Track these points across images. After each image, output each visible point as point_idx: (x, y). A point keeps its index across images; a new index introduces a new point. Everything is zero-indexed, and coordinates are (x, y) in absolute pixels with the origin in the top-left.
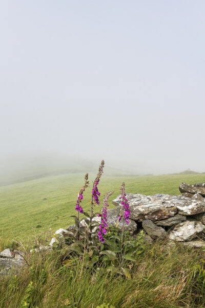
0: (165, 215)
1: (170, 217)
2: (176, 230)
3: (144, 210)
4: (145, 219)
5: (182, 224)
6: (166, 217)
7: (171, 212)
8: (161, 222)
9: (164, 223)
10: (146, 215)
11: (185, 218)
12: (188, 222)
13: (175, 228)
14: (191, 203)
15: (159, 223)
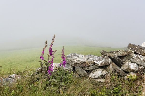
0: (87, 65)
1: (90, 66)
2: (92, 73)
3: (77, 61)
4: (77, 66)
5: (96, 70)
6: (88, 66)
7: (91, 64)
8: (85, 68)
9: (87, 69)
10: (78, 64)
11: (97, 67)
12: (99, 69)
13: (92, 72)
14: (101, 60)
15: (84, 68)
